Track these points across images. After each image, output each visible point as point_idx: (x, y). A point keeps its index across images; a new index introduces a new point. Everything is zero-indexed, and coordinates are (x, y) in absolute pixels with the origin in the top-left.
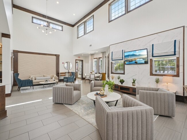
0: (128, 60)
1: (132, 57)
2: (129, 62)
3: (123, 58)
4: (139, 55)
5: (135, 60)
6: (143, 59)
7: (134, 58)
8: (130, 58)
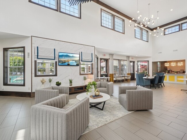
0: (61, 61)
1: (65, 57)
2: (62, 63)
3: (55, 58)
4: (73, 57)
5: (67, 62)
6: (76, 61)
7: (68, 59)
8: (63, 59)
